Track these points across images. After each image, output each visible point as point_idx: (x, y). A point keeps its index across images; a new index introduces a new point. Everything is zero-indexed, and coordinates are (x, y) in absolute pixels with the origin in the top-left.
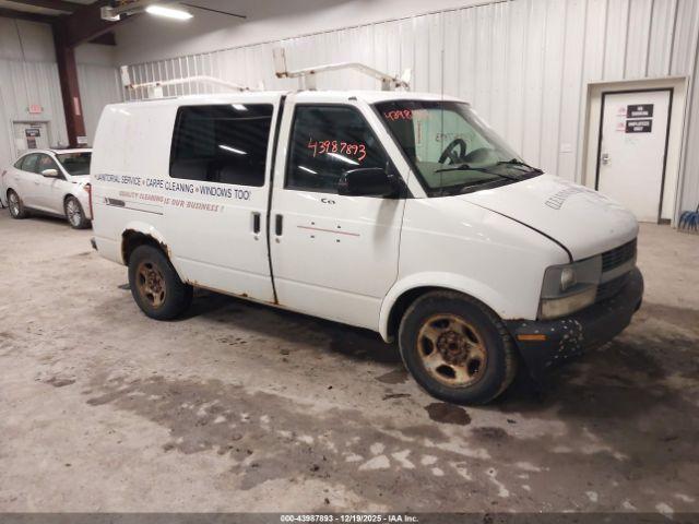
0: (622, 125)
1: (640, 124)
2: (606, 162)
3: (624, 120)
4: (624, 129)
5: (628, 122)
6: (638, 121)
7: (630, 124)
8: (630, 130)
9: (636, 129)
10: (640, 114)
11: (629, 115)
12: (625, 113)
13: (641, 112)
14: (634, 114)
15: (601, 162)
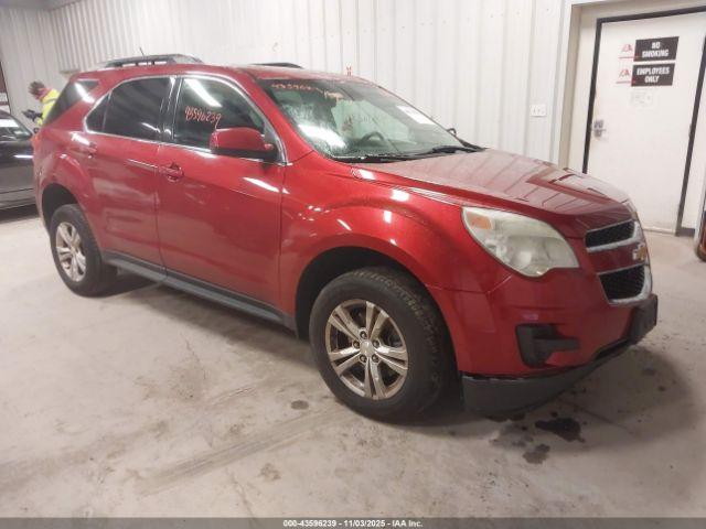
0: (627, 73)
1: (655, 70)
2: (598, 134)
3: (630, 64)
4: (630, 78)
5: (636, 67)
6: (651, 66)
7: (641, 72)
8: (638, 81)
9: (649, 79)
10: (655, 54)
11: (638, 57)
12: (633, 53)
13: (656, 51)
14: (646, 54)
15: (593, 133)
